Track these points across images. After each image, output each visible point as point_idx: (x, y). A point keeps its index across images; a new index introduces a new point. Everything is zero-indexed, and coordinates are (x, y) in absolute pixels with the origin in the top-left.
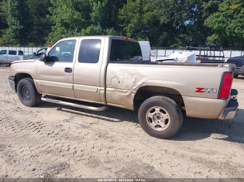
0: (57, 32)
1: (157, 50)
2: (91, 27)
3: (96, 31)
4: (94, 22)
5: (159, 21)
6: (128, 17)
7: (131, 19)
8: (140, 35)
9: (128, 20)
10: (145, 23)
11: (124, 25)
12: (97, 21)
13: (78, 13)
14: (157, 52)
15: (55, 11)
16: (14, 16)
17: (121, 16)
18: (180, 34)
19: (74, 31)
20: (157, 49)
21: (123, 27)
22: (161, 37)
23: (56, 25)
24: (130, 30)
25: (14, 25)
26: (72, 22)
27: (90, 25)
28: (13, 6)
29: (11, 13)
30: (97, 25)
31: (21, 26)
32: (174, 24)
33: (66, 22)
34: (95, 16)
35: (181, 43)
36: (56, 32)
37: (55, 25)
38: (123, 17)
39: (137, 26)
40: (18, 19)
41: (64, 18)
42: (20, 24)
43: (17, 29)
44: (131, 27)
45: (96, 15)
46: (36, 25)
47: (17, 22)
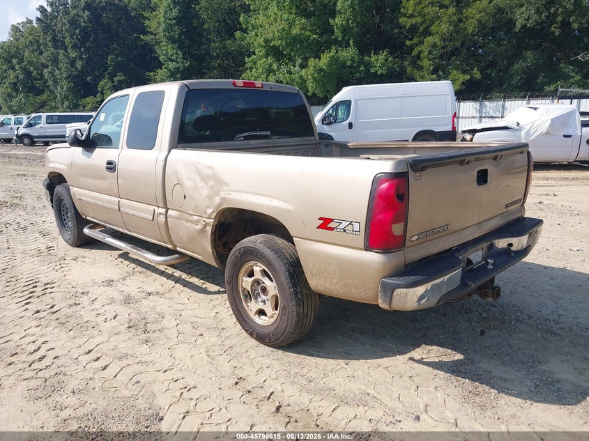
0: (257, 70)
1: (504, 101)
2: (332, 54)
3: (345, 62)
4: (340, 39)
5: (511, 23)
6: (425, 20)
7: (432, 22)
8: (459, 63)
9: (426, 26)
10: (470, 30)
11: (416, 40)
12: (347, 38)
13: (303, 20)
14: (503, 106)
15: (253, 21)
16: (172, 40)
17: (408, 17)
18: (576, 54)
19: (295, 66)
20: (505, 98)
21: (412, 48)
22: (518, 66)
23: (256, 53)
24: (430, 53)
25: (172, 60)
26: (287, 45)
27: (330, 48)
28: (169, 19)
29: (165, 35)
30: (348, 45)
31: (185, 61)
32: (555, 28)
33: (274, 46)
34: (342, 25)
35: (578, 77)
36: (254, 70)
37: (254, 53)
38: (413, 21)
39: (450, 40)
40: (180, 48)
41: (271, 35)
42: (184, 58)
43: (177, 69)
44: (434, 45)
45: (344, 22)
46: (218, 57)
47: (177, 54)
